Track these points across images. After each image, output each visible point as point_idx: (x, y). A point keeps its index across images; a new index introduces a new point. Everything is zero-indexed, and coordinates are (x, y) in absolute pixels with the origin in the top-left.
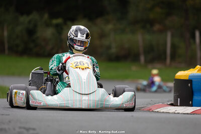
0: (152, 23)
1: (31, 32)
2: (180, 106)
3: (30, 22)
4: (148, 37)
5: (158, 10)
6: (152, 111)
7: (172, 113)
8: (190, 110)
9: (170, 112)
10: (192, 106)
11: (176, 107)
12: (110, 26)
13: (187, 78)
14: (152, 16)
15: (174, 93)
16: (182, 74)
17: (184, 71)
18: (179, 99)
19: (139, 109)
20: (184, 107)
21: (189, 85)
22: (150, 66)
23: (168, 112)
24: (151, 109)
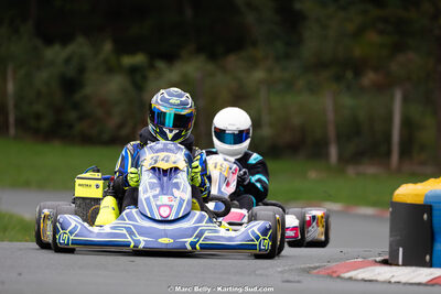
0: (358, 68)
1: (71, 85)
2: (404, 265)
3: (68, 61)
4: (347, 101)
5: (373, 37)
6: (339, 277)
7: (384, 282)
8: (423, 274)
9: (380, 278)
10: (430, 265)
11: (394, 268)
12: (259, 74)
13: (420, 201)
14: (358, 52)
15: (391, 236)
16: (410, 192)
17: (415, 182)
18: (401, 249)
19: (307, 271)
20: (414, 268)
21: (425, 216)
22: (351, 170)
23: (374, 278)
24: (335, 272)
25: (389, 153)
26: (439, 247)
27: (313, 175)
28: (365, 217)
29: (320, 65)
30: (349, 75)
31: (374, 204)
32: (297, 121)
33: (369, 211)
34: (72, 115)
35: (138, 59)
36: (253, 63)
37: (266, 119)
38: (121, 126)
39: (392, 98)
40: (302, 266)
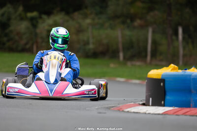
0: (133, 18)
1: (4, 25)
2: (152, 105)
3: (3, 15)
4: (128, 33)
5: (139, 4)
6: (123, 111)
7: (143, 113)
8: (161, 110)
9: (141, 112)
10: (164, 106)
11: (148, 107)
12: (88, 21)
13: (160, 77)
14: (132, 11)
15: (146, 93)
16: (155, 73)
17: (157, 69)
18: (151, 99)
19: (109, 108)
20: (156, 107)
21: (162, 84)
22: (129, 64)
23: (139, 111)
24: (121, 109)
25: (146, 56)
26: (168, 98)
27: (112, 65)
28: (135, 84)
29: (115, 17)
30: (129, 21)
31: (139, 79)
32: (105, 41)
33: (137, 81)
34: (5, 39)
35: (35, 14)
36: (86, 16)
37: (91, 41)
38: (26, 44)
39: (148, 31)
40: (107, 106)
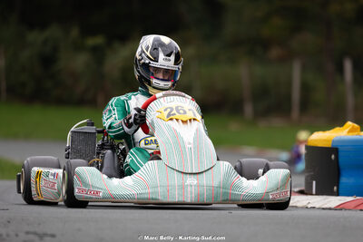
0: (265, 44)
1: (48, 60)
2: (316, 194)
3: (45, 42)
5: (277, 22)
7: (302, 208)
8: (334, 201)
9: (298, 205)
10: (337, 194)
11: (309, 197)
13: (329, 145)
15: (306, 172)
16: (322, 138)
17: (324, 129)
18: (314, 182)
20: (325, 197)
21: (333, 156)
26: (344, 180)
34: (49, 84)
35: (98, 40)
